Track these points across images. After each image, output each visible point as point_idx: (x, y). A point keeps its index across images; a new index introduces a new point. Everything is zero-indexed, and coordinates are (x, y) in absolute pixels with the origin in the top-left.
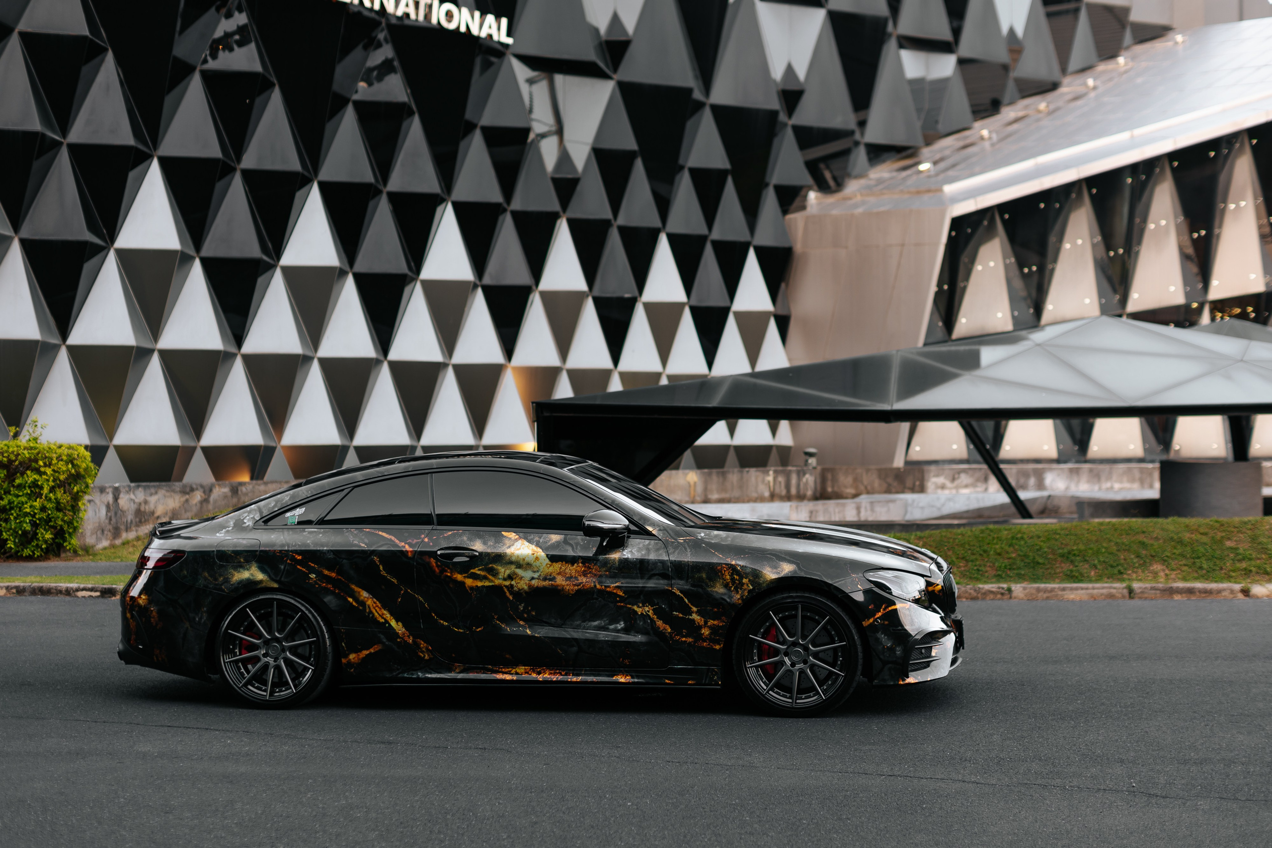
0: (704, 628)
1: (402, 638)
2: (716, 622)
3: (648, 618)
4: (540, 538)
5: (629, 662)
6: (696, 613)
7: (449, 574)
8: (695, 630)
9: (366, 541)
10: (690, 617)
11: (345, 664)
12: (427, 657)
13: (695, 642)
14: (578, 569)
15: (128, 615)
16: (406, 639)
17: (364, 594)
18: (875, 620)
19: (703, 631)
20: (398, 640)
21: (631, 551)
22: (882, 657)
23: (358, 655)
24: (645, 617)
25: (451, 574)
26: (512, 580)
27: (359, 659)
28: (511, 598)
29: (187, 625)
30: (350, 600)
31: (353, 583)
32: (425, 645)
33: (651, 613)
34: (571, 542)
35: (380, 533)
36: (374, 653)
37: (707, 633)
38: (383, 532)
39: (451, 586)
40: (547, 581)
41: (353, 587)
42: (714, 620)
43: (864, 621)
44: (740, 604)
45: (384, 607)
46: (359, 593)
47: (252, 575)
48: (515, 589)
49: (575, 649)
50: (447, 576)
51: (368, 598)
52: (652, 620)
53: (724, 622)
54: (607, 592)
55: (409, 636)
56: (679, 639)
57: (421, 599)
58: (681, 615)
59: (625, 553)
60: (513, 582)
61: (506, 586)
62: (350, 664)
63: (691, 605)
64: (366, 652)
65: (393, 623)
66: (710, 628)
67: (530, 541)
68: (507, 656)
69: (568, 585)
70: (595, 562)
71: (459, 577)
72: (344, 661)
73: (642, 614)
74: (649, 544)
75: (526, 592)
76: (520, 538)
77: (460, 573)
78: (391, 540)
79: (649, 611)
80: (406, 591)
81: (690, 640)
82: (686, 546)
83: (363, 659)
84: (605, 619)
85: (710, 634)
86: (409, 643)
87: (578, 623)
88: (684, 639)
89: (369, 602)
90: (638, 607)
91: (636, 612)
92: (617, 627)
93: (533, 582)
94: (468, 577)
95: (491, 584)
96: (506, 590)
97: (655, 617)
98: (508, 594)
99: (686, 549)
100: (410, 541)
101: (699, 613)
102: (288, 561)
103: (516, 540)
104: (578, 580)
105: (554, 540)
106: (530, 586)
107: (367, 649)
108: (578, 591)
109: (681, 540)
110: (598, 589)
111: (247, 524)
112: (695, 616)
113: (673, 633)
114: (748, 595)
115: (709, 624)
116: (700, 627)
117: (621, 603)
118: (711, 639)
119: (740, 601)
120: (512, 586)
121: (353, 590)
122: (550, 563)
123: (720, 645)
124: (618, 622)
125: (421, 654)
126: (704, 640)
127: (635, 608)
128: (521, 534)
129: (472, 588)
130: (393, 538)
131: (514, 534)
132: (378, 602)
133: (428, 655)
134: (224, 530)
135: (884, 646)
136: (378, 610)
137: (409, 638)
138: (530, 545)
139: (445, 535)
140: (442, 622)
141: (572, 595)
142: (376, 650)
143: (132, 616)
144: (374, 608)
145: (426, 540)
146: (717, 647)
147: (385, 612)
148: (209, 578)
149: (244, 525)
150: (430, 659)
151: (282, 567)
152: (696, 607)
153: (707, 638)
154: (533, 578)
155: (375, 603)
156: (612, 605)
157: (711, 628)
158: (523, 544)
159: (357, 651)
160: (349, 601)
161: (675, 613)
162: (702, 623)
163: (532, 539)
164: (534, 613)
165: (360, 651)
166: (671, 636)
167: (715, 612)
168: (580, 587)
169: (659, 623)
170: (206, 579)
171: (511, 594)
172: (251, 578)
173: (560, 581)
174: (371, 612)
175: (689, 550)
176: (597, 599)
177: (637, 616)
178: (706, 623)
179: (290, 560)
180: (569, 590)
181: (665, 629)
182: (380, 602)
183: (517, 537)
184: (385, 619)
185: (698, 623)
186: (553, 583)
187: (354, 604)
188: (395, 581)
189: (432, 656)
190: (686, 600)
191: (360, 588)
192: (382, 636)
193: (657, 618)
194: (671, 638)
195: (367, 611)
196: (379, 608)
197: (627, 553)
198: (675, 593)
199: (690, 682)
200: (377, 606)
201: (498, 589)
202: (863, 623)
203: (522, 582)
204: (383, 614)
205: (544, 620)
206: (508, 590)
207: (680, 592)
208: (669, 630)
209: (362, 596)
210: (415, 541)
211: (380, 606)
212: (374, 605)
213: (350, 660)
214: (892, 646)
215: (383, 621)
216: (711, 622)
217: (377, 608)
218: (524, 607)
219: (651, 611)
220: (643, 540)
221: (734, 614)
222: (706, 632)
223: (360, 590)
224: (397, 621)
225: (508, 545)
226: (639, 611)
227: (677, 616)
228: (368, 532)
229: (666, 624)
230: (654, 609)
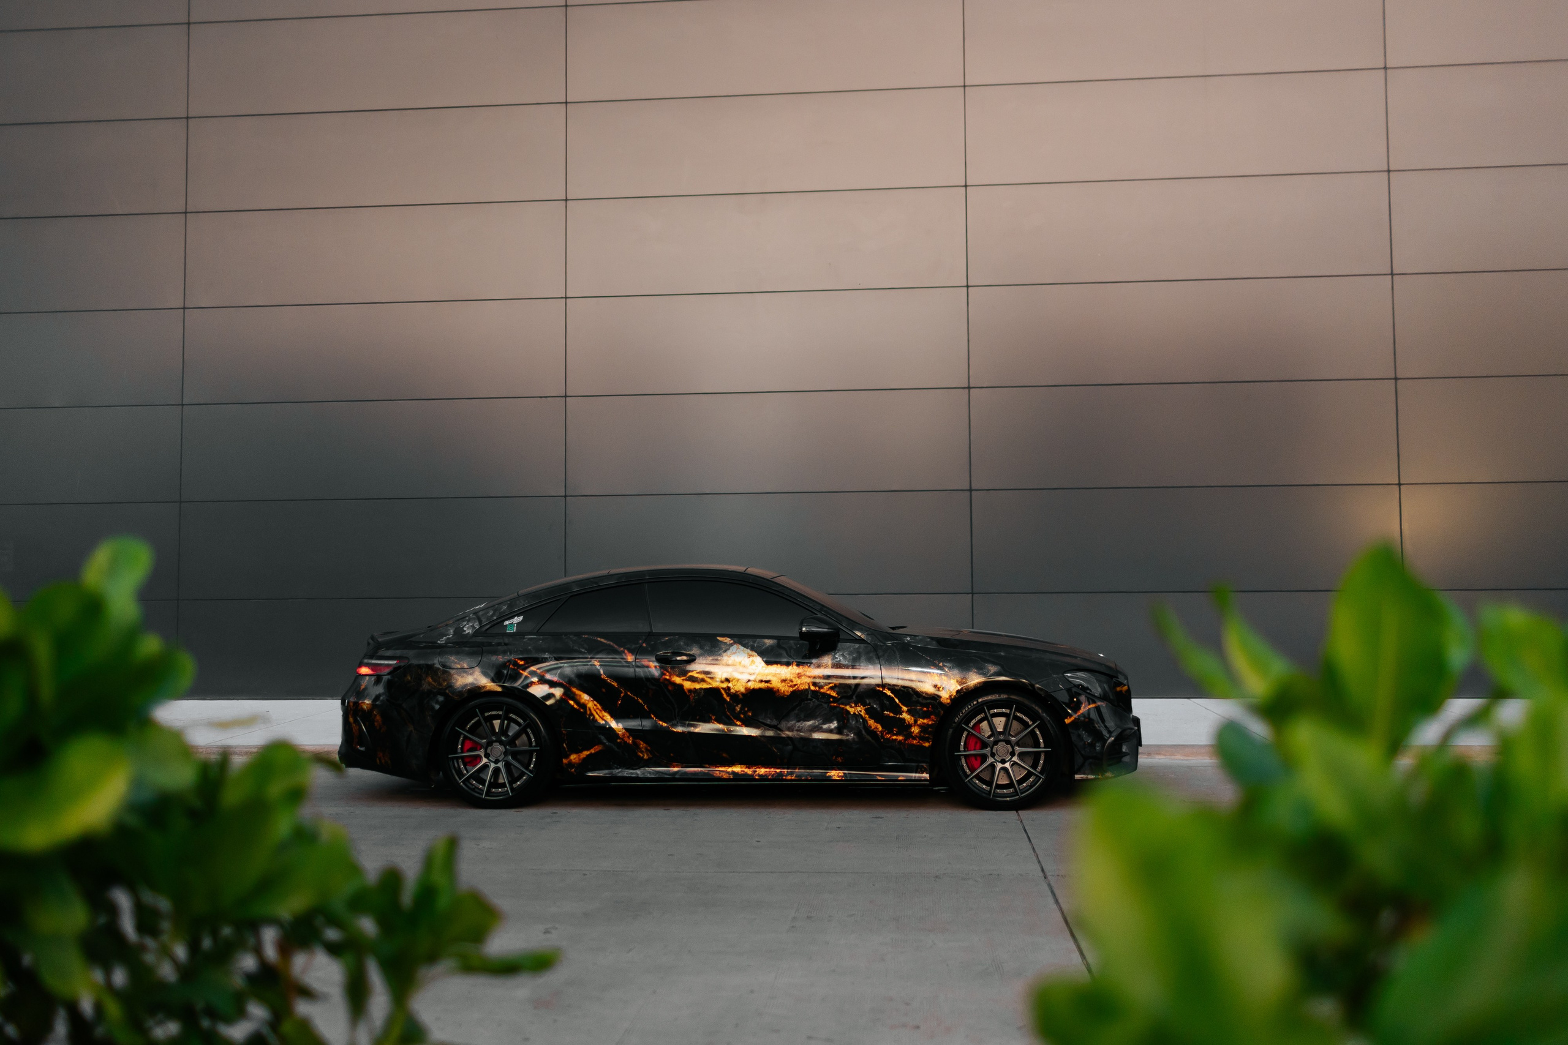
0: (914, 726)
1: (622, 739)
2: (925, 721)
3: (860, 717)
4: (755, 642)
5: (842, 760)
6: (906, 712)
7: (668, 677)
8: (904, 727)
9: (585, 646)
10: (901, 716)
11: (566, 764)
12: (646, 757)
13: (905, 740)
14: (793, 671)
15: (351, 720)
16: (626, 739)
17: (585, 697)
18: (1077, 717)
19: (913, 729)
20: (619, 741)
21: (843, 655)
22: (1083, 752)
23: (579, 755)
24: (857, 716)
25: (670, 676)
26: (729, 682)
27: (580, 759)
28: (728, 699)
29: (411, 728)
30: (572, 702)
31: (574, 687)
32: (645, 745)
33: (863, 713)
34: (784, 646)
35: (599, 639)
36: (594, 753)
37: (917, 731)
38: (601, 638)
39: (670, 688)
40: (763, 683)
41: (574, 690)
42: (923, 719)
43: (1066, 718)
44: (948, 703)
45: (605, 709)
46: (580, 696)
47: (476, 680)
48: (732, 691)
49: (790, 747)
50: (666, 679)
51: (588, 701)
52: (864, 719)
53: (933, 720)
54: (821, 693)
55: (628, 737)
56: (890, 737)
57: (640, 701)
58: (892, 715)
59: (837, 656)
60: (730, 685)
61: (723, 689)
62: (571, 764)
63: (902, 704)
64: (586, 753)
65: (614, 724)
66: (920, 726)
67: (745, 646)
68: (724, 755)
69: (783, 686)
70: (809, 665)
71: (678, 680)
72: (565, 761)
73: (854, 713)
74: (859, 647)
75: (742, 694)
76: (735, 643)
77: (679, 676)
78: (609, 645)
79: (861, 711)
80: (626, 694)
81: (900, 738)
82: (895, 649)
83: (584, 759)
84: (819, 719)
85: (920, 732)
86: (629, 744)
87: (793, 722)
88: (894, 737)
89: (590, 705)
90: (851, 707)
91: (848, 712)
92: (829, 727)
93: (751, 685)
94: (686, 680)
95: (708, 686)
96: (723, 692)
97: (867, 716)
98: (725, 696)
99: (895, 652)
100: (628, 646)
101: (909, 712)
102: (511, 666)
103: (731, 645)
104: (792, 682)
105: (768, 644)
106: (746, 689)
107: (588, 750)
108: (793, 692)
109: (889, 643)
110: (812, 691)
111: (467, 632)
112: (905, 716)
113: (884, 731)
114: (956, 694)
115: (919, 722)
116: (910, 726)
117: (834, 703)
118: (921, 737)
119: (949, 701)
120: (729, 688)
121: (574, 693)
122: (765, 665)
123: (929, 742)
124: (831, 721)
125: (640, 754)
126: (914, 738)
127: (848, 708)
128: (736, 639)
129: (690, 691)
130: (612, 644)
131: (729, 639)
132: (598, 705)
133: (648, 755)
134: (444, 638)
135: (1085, 742)
136: (598, 712)
137: (629, 739)
138: (745, 649)
139: (662, 640)
140: (661, 723)
141: (788, 696)
142: (597, 750)
143: (356, 721)
144: (595, 710)
145: (644, 645)
146: (927, 745)
147: (606, 714)
148: (433, 683)
149: (464, 633)
150: (649, 759)
151: (505, 672)
152: (907, 708)
153: (916, 736)
154: (749, 681)
155: (595, 705)
156: (825, 706)
158: (739, 648)
159: (578, 752)
160: (570, 704)
161: (886, 712)
162: (912, 721)
163: (747, 643)
164: (750, 714)
165: (581, 751)
166: (882, 734)
167: (925, 711)
168: (794, 688)
169: (871, 722)
170: (430, 684)
171: (728, 696)
172: (475, 682)
173: (776, 684)
174: (591, 714)
175: (897, 653)
176: (811, 700)
177: (850, 716)
178: (916, 721)
179: (513, 665)
180: (784, 691)
181: (876, 728)
182: (600, 705)
183: (732, 641)
184: (605, 721)
185: (908, 722)
186: (769, 685)
187: (575, 706)
188: (615, 684)
189: (651, 756)
190: (897, 700)
191: (581, 691)
192: (602, 737)
193: (869, 717)
194: (882, 736)
195: (588, 713)
196: (599, 710)
197: (839, 656)
198: (886, 693)
199: (900, 778)
200: (598, 709)
201: (715, 691)
202: (1066, 720)
203: (739, 684)
204: (604, 716)
205: (761, 720)
206: (725, 692)
207: (891, 693)
208: (880, 729)
209: (582, 699)
210: (633, 646)
211: (600, 708)
212: (595, 707)
213: (571, 760)
214: (1092, 742)
215: (603, 722)
216: (921, 721)
217: (597, 710)
218: (740, 708)
219: (863, 711)
220: (853, 644)
221: (942, 712)
222: (915, 730)
223: (581, 693)
224: (617, 723)
225: (724, 649)
226: (852, 711)
227: (888, 716)
228: (586, 638)
229: (877, 723)
230: (865, 710)
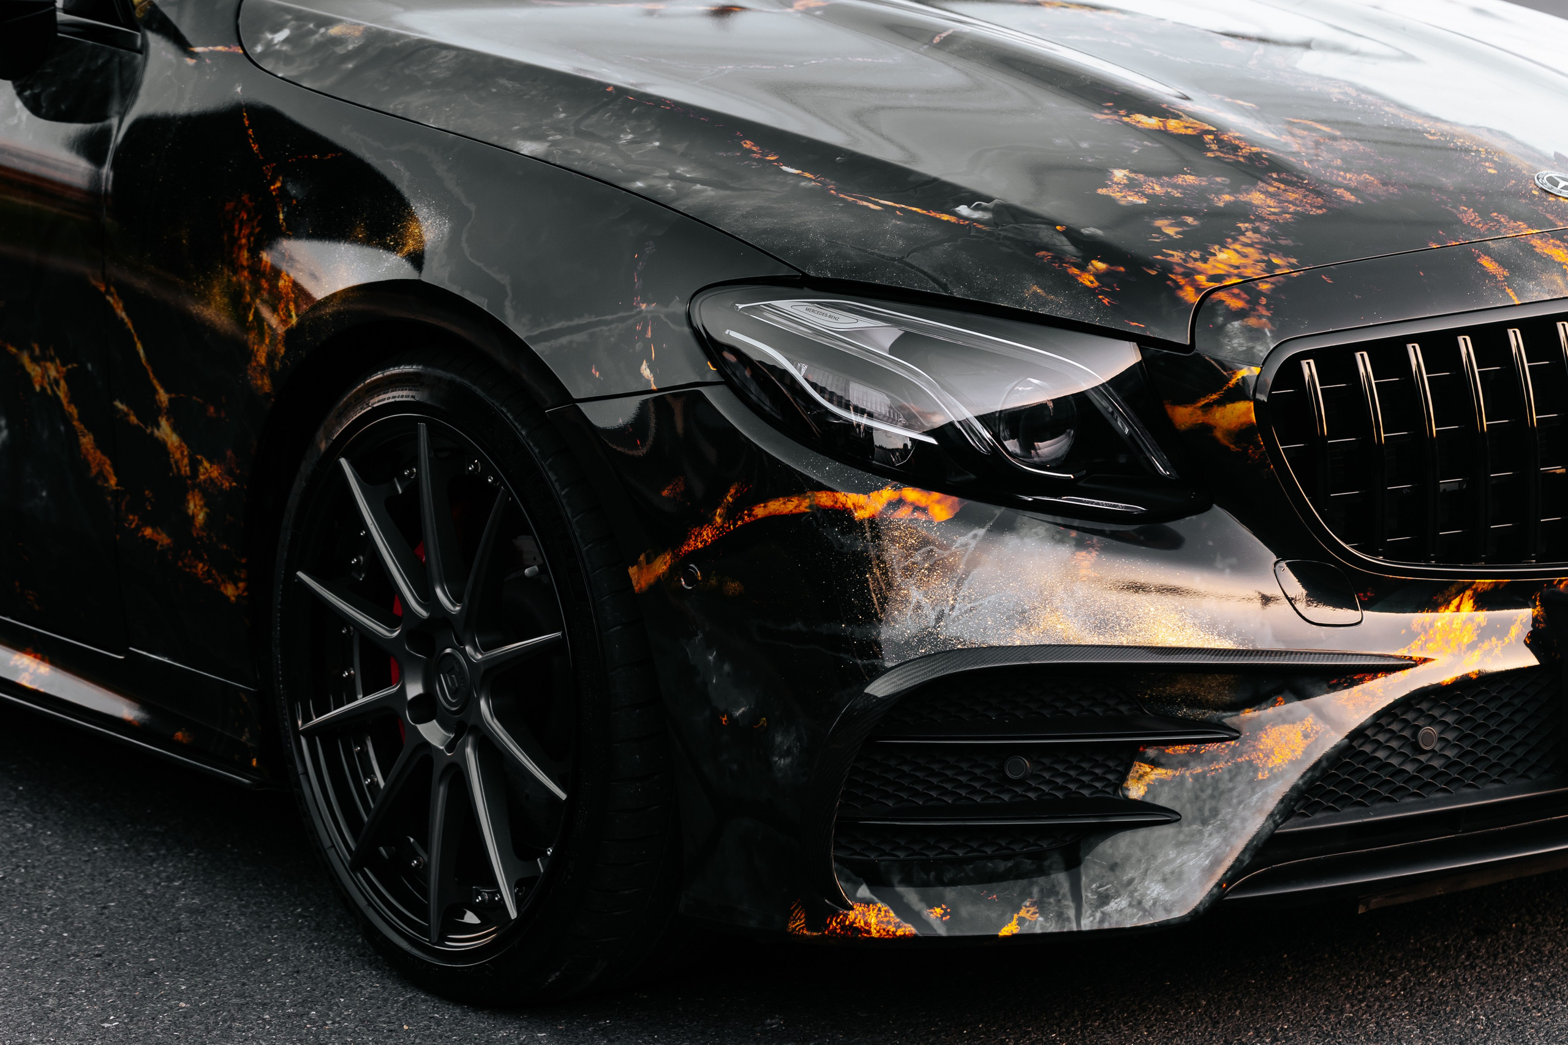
0: (193, 491)
2: (215, 471)
3: (59, 411)
6: (168, 414)
13: (174, 552)
18: (679, 568)
19: (192, 505)
24: (51, 405)
33: (63, 393)
37: (200, 515)
42: (211, 462)
43: (634, 562)
52: (69, 423)
53: (234, 473)
56: (139, 527)
58: (133, 419)
63: (156, 374)
66: (204, 492)
73: (43, 389)
79: (57, 382)
85: (208, 523)
88: (148, 532)
90: (35, 360)
91: (29, 379)
97: (73, 410)
101: (174, 417)
112: (166, 432)
113: (121, 496)
115: (202, 475)
118: (212, 551)
123: (235, 581)
126: (197, 551)
127: (25, 359)
146: (230, 591)
152: (167, 391)
153: (202, 540)
157: (210, 494)
161: (118, 404)
162: (186, 466)
166: (118, 507)
167: (212, 418)
169: (87, 441)
177: (34, 401)
178: (194, 464)
181: (101, 474)
185: (176, 463)
190: (142, 351)
193: (80, 419)
194: (120, 518)
198: (113, 309)
199: (179, 735)
202: (633, 568)
207: (126, 309)
208: (113, 481)
216: (209, 470)
219: (62, 383)
222: (196, 508)
226: (36, 375)
227: (125, 421)
229: (104, 453)
230: (69, 377)
